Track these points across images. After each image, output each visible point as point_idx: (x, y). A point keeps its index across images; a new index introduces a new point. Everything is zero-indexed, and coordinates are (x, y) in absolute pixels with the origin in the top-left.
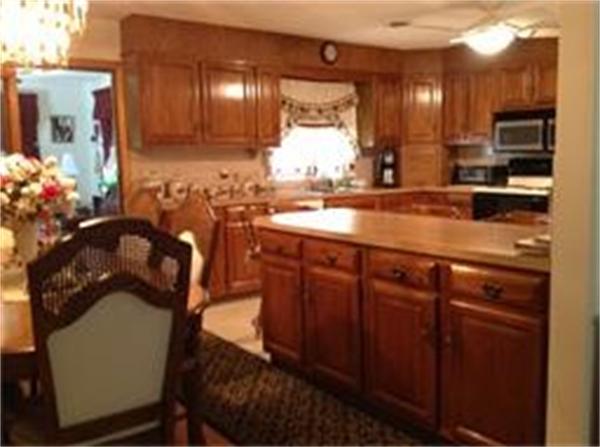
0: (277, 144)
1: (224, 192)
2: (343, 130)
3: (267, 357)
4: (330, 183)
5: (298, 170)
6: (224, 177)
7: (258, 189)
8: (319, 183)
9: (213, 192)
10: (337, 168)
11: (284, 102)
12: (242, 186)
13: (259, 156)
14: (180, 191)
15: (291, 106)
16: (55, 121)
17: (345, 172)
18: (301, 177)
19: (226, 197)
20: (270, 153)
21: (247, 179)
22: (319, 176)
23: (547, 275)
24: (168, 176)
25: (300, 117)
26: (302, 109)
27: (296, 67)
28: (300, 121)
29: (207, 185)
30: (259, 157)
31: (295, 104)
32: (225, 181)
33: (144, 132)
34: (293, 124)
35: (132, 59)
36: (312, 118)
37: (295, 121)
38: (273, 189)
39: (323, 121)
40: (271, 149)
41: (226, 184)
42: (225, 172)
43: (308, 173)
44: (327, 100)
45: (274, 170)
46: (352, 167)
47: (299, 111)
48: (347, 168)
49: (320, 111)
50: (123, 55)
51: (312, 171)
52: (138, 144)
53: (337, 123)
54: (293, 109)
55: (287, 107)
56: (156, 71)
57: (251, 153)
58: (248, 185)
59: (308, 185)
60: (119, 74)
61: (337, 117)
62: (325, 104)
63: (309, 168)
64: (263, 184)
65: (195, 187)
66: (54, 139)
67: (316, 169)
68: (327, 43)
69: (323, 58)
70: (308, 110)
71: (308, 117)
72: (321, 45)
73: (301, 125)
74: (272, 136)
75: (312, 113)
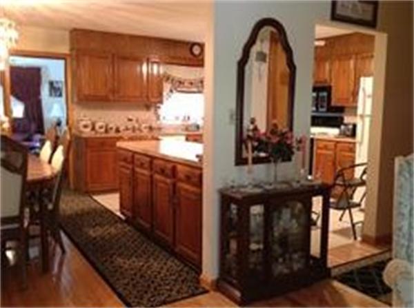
0: (161, 102)
1: (127, 129)
3: (122, 217)
4: (198, 127)
5: (177, 118)
6: (130, 120)
7: (151, 128)
8: (191, 126)
9: (122, 128)
11: (168, 79)
12: (140, 125)
14: (101, 127)
15: (173, 80)
16: (51, 84)
18: (179, 122)
19: (130, 132)
20: (159, 108)
21: (143, 123)
22: (191, 122)
23: (201, 169)
24: (94, 119)
25: (179, 87)
26: (180, 82)
27: (174, 58)
28: (179, 89)
29: (119, 124)
30: (152, 110)
31: (175, 79)
32: (130, 123)
33: (78, 96)
34: (174, 91)
35: (74, 53)
36: (188, 87)
37: (176, 89)
38: (160, 129)
39: (195, 90)
40: (158, 105)
41: (130, 125)
42: (130, 117)
43: (184, 120)
44: (196, 77)
45: (161, 118)
47: (178, 84)
49: (191, 84)
50: (71, 50)
51: (187, 118)
52: (75, 99)
54: (174, 82)
55: (170, 81)
56: (87, 59)
57: (148, 107)
58: (144, 125)
59: (184, 128)
60: (69, 60)
62: (195, 80)
63: (185, 117)
64: (154, 125)
65: (111, 126)
66: (51, 95)
67: (189, 118)
68: (194, 44)
69: (192, 53)
70: (183, 83)
71: (184, 87)
72: (189, 46)
73: (179, 91)
74: (157, 97)
75: (186, 84)
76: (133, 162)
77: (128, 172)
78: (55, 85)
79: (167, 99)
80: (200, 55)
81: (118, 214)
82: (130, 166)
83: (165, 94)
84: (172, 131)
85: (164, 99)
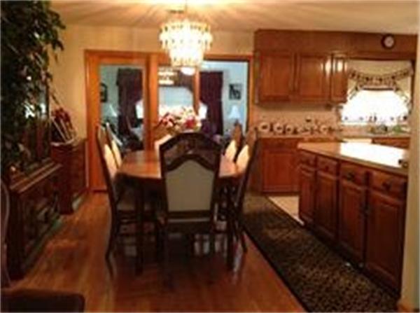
0: (345, 101)
1: (306, 130)
2: (399, 92)
3: (302, 223)
4: (386, 129)
5: (361, 119)
6: (308, 121)
7: (331, 130)
8: (378, 128)
9: (299, 130)
10: (392, 119)
11: (353, 75)
12: (319, 127)
14: (279, 128)
15: (359, 77)
16: (232, 87)
17: (399, 121)
18: (364, 124)
19: (308, 133)
20: (342, 107)
21: (322, 123)
22: (378, 123)
24: (273, 120)
25: (365, 84)
26: (367, 79)
27: (361, 52)
28: (365, 87)
29: (297, 125)
30: (334, 109)
31: (362, 75)
32: (309, 124)
33: (259, 95)
34: (360, 89)
35: (258, 54)
36: (376, 84)
37: (361, 86)
38: (341, 130)
39: (385, 87)
40: (341, 104)
41: (308, 126)
42: (309, 118)
43: (370, 121)
44: (387, 72)
45: (343, 119)
46: (405, 118)
47: (365, 80)
48: (402, 119)
49: (381, 80)
50: (255, 51)
51: (373, 119)
52: (256, 101)
53: (394, 88)
54: (361, 79)
55: (355, 77)
56: (269, 59)
57: (328, 107)
58: (323, 127)
59: (370, 129)
60: (252, 61)
61: (395, 83)
62: (385, 75)
63: (371, 117)
64: (335, 126)
65: (288, 127)
66: (230, 98)
67: (375, 118)
68: (385, 36)
69: (384, 45)
70: (372, 79)
71: (371, 84)
72: (381, 37)
73: (365, 89)
74: (341, 96)
75: (374, 81)
76: (315, 165)
77: (309, 175)
78: (235, 88)
79: (351, 98)
80: (393, 47)
81: (296, 218)
82: (312, 169)
83: (349, 91)
84: (356, 133)
85: (348, 98)
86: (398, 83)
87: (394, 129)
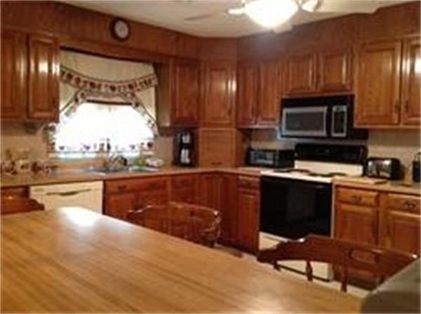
0: (56, 119)
2: (140, 108)
4: (125, 161)
5: (87, 148)
7: (36, 168)
8: (113, 161)
10: (133, 147)
11: (70, 76)
12: (13, 163)
13: (40, 132)
15: (78, 80)
17: (142, 150)
18: (91, 155)
20: (53, 129)
21: (20, 157)
22: (113, 153)
25: (90, 93)
26: (92, 85)
28: (90, 98)
31: (83, 79)
34: (80, 100)
36: (106, 95)
38: (54, 168)
39: (119, 99)
40: (51, 125)
43: (101, 149)
44: (123, 78)
45: (57, 148)
46: (150, 145)
47: (88, 87)
48: (145, 146)
49: (113, 88)
51: (105, 148)
53: (133, 102)
54: (81, 84)
55: (73, 82)
57: (30, 128)
58: (21, 162)
59: (100, 164)
61: (133, 95)
62: (119, 82)
63: (102, 145)
64: (42, 161)
67: (109, 147)
68: (117, 19)
69: (114, 34)
70: (99, 86)
71: (99, 94)
72: (110, 20)
73: (89, 101)
74: (49, 110)
75: (103, 90)
80: (127, 38)
83: (62, 106)
84: (78, 172)
85: (62, 114)
86: (138, 94)
87: (136, 161)
